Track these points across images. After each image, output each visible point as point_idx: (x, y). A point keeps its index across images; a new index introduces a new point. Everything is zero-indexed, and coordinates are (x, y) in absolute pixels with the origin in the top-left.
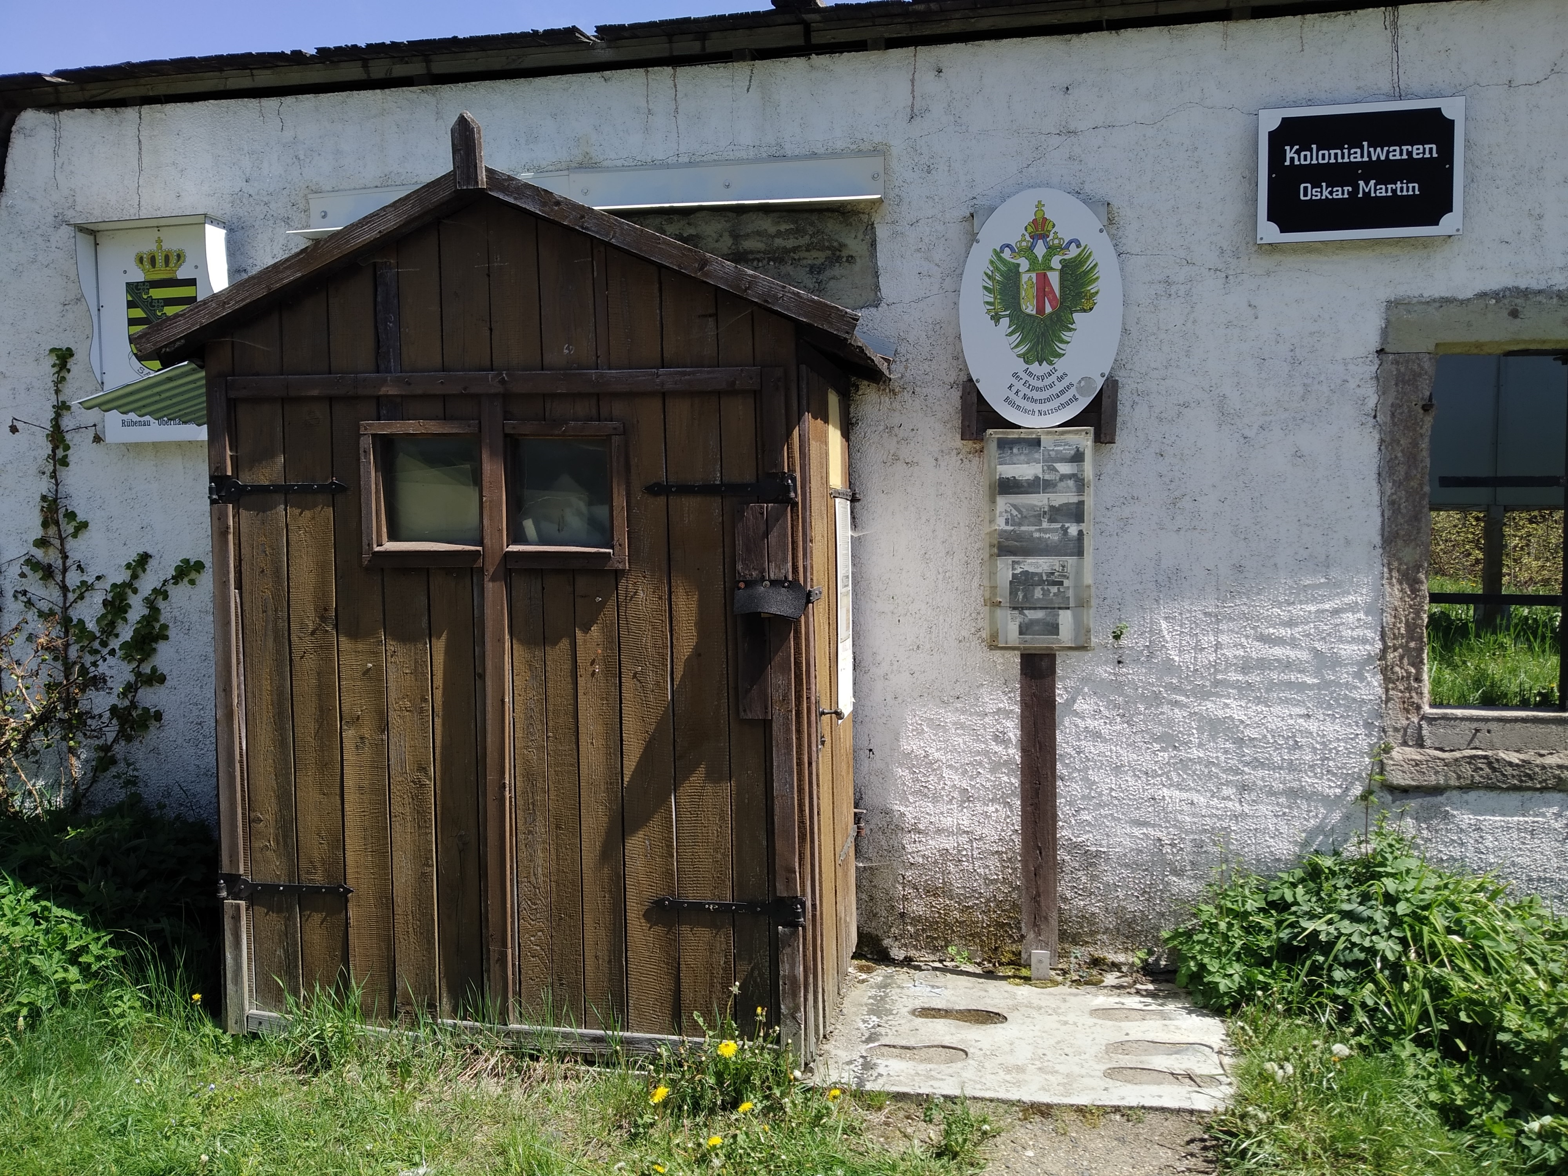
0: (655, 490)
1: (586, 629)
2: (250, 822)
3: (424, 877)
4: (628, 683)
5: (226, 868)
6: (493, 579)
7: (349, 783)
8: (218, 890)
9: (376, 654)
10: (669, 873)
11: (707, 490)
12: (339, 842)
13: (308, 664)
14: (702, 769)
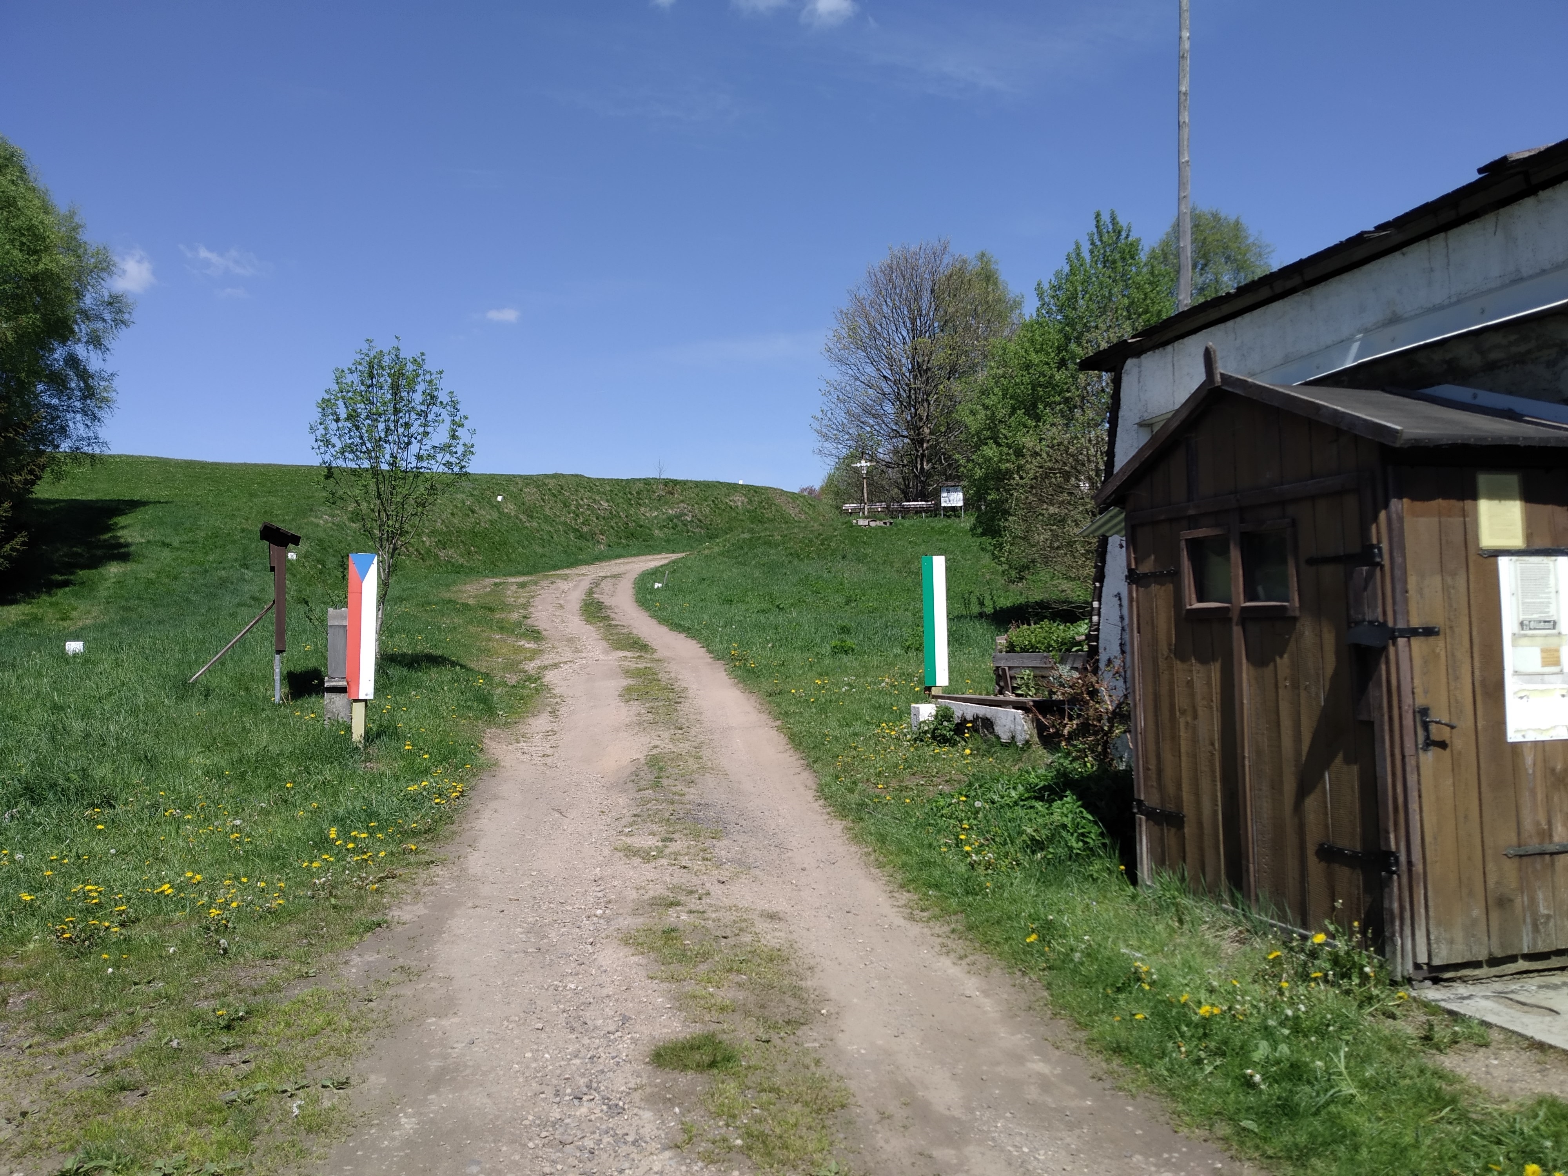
0: (1311, 562)
1: (1281, 657)
2: (1146, 769)
3: (1215, 813)
4: (1303, 694)
5: (1136, 797)
6: (1237, 625)
7: (1183, 750)
8: (1132, 808)
9: (1191, 671)
10: (1326, 826)
11: (1335, 560)
12: (1179, 787)
13: (1165, 677)
14: (1340, 756)
